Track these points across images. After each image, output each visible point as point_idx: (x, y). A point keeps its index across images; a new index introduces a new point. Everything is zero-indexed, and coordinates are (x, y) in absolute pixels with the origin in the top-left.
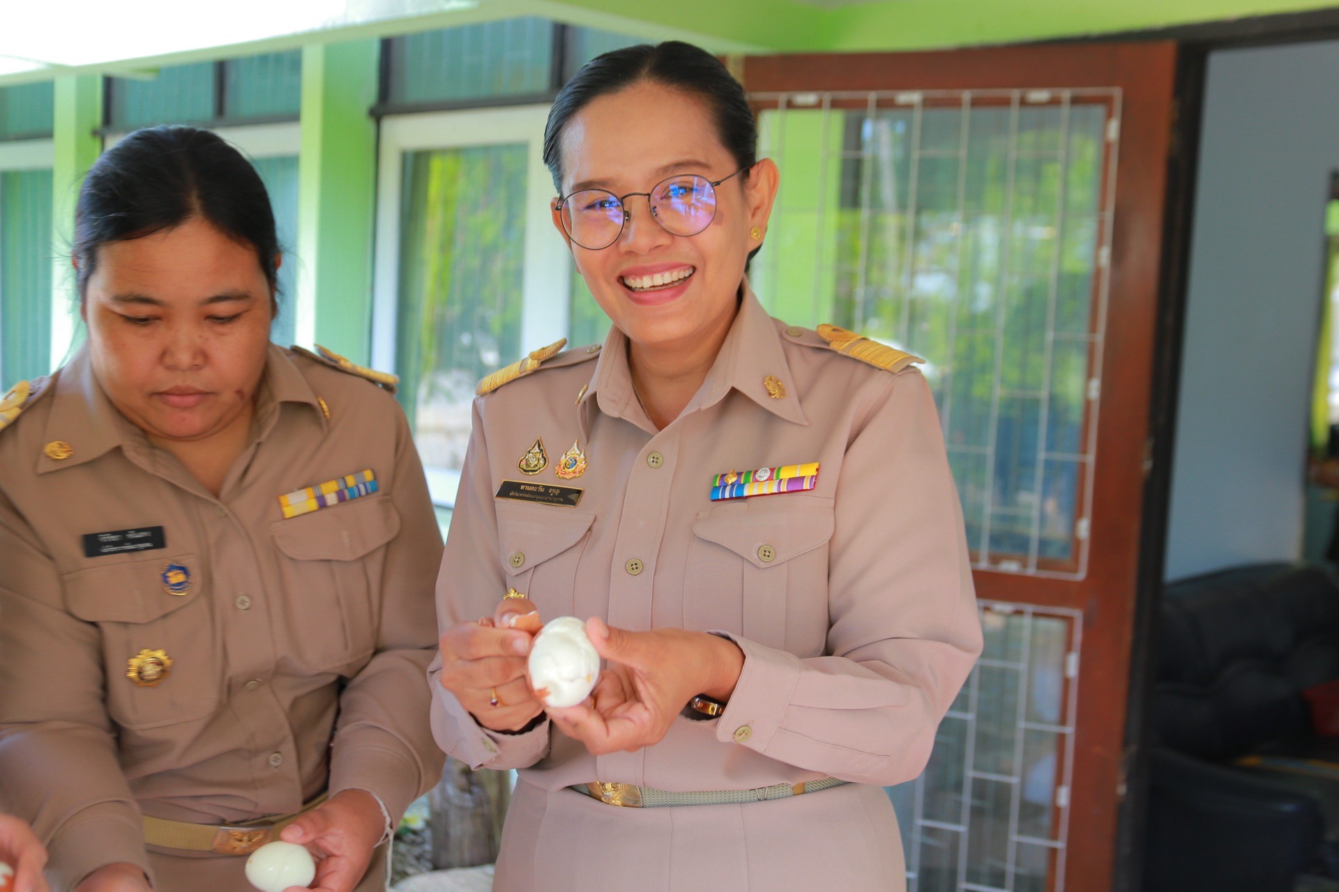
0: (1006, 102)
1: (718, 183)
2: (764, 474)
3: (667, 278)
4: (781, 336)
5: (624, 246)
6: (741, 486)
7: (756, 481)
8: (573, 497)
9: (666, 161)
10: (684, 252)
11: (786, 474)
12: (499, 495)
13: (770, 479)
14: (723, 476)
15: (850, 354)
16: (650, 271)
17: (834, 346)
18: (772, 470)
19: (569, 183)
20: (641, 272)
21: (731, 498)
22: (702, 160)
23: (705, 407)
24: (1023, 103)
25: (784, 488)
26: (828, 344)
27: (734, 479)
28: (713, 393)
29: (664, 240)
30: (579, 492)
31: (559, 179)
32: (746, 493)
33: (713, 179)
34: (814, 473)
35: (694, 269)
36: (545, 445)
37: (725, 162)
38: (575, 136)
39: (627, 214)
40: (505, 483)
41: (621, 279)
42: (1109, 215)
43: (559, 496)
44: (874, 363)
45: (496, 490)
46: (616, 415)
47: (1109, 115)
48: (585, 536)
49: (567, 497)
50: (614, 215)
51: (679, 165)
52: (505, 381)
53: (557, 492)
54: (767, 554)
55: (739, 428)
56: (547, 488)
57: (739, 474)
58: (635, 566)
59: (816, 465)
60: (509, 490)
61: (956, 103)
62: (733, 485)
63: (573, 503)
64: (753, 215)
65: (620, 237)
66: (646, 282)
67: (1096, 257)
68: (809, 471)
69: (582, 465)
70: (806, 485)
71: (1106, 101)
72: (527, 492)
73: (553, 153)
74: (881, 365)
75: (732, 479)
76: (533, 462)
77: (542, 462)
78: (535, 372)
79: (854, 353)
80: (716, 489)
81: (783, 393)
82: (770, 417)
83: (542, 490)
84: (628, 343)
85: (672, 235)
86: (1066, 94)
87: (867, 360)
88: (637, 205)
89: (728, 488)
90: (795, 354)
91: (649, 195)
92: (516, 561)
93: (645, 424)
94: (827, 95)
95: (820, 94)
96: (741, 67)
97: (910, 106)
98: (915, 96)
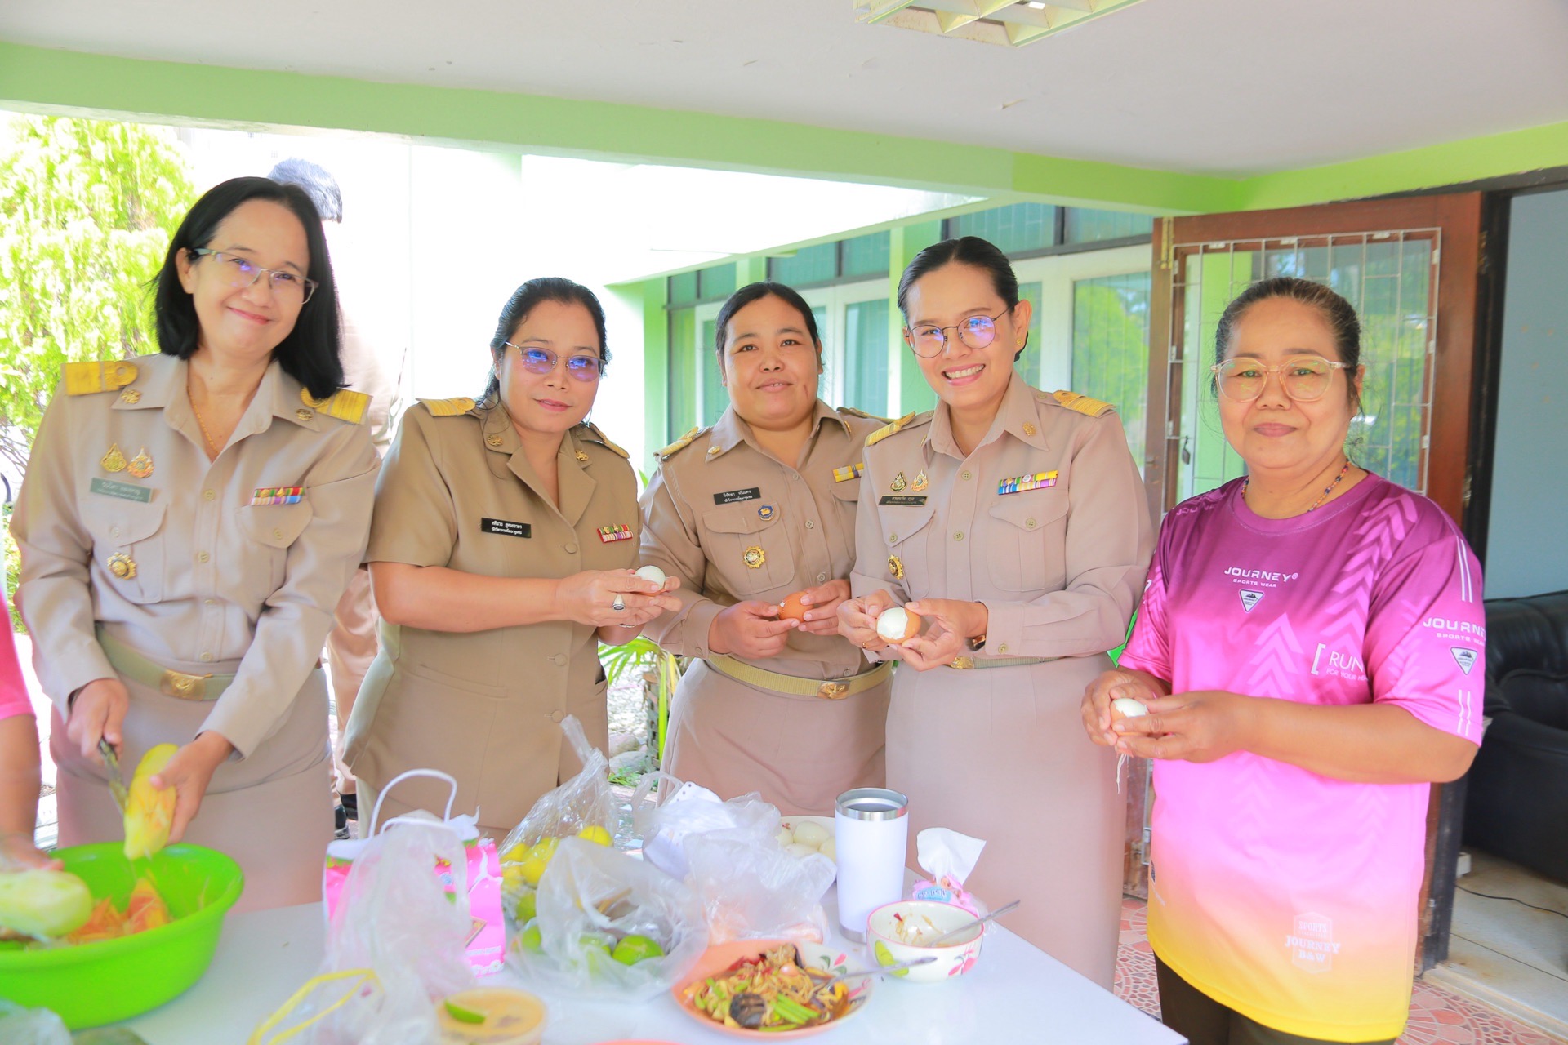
0: (1359, 241)
1: (995, 319)
2: (1027, 479)
3: (969, 372)
4: (1034, 399)
5: (945, 355)
6: (1015, 486)
7: (1023, 482)
8: (921, 501)
9: (965, 309)
10: (978, 357)
11: (1039, 478)
12: (881, 503)
13: (1031, 481)
14: (1005, 480)
15: (1072, 409)
16: (960, 369)
17: (1063, 404)
18: (1032, 476)
19: (913, 321)
20: (954, 370)
21: (1010, 493)
22: (986, 306)
23: (989, 443)
24: (1370, 240)
25: (1038, 486)
26: (1060, 403)
27: (1011, 482)
28: (994, 434)
29: (966, 351)
30: (925, 498)
31: (907, 318)
32: (1018, 490)
33: (993, 315)
34: (1055, 477)
35: (984, 366)
36: (905, 475)
37: (1000, 305)
38: (915, 294)
39: (945, 337)
40: (883, 497)
41: (944, 374)
42: (1435, 318)
43: (914, 501)
44: (1085, 413)
45: (878, 501)
46: (943, 452)
47: (1434, 248)
48: (929, 522)
49: (918, 501)
50: (939, 338)
51: (973, 311)
52: (881, 438)
53: (913, 499)
54: (1031, 523)
55: (1013, 456)
56: (907, 497)
57: (1014, 479)
58: (959, 536)
59: (1056, 472)
60: (886, 500)
61: (1322, 243)
62: (1010, 485)
63: (922, 504)
64: (1018, 331)
65: (942, 350)
66: (958, 374)
67: (1427, 349)
68: (1052, 475)
69: (925, 482)
70: (1051, 484)
71: (1431, 236)
72: (894, 500)
73: (902, 303)
74: (1090, 414)
75: (1010, 482)
76: (899, 485)
77: (903, 484)
78: (899, 432)
79: (1074, 408)
80: (1001, 488)
81: (1034, 433)
82: (1029, 447)
83: (904, 499)
84: (949, 410)
85: (971, 348)
86: (1401, 233)
87: (1081, 411)
88: (951, 333)
89: (1008, 487)
90: (1043, 409)
91: (957, 327)
92: (893, 539)
93: (958, 456)
94: (1232, 243)
95: (1228, 242)
96: (1172, 226)
97: (1290, 246)
98: (1294, 240)
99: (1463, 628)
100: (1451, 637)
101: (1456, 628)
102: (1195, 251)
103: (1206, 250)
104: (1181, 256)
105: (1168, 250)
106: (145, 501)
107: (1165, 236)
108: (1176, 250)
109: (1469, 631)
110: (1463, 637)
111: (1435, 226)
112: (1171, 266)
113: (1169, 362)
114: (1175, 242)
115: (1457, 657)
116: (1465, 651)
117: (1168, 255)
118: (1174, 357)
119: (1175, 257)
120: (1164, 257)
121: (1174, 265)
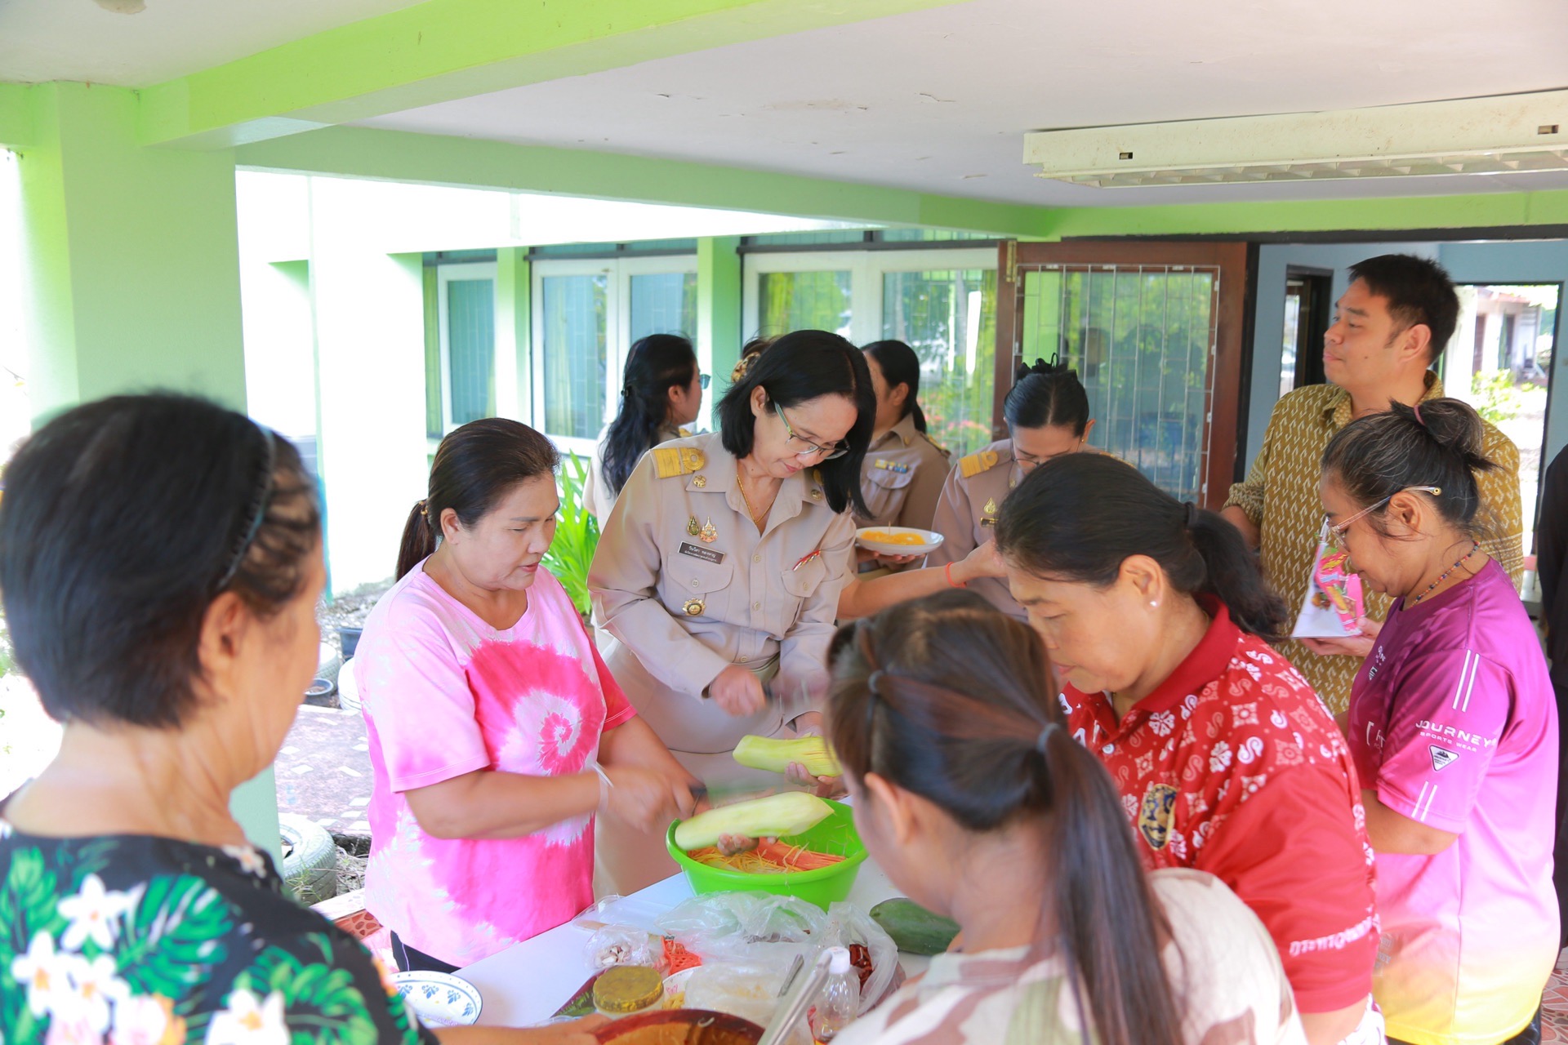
0: (1161, 270)
24: (1170, 271)
42: (1215, 330)
47: (1214, 279)
67: (1210, 349)
71: (1212, 271)
86: (1192, 267)
94: (1065, 266)
95: (1061, 265)
96: (1015, 248)
97: (1111, 271)
98: (1113, 267)
99: (1446, 732)
100: (1434, 736)
101: (1439, 730)
102: (1036, 270)
103: (1044, 269)
104: (1022, 272)
105: (1012, 268)
106: (719, 562)
107: (1009, 256)
108: (1019, 268)
109: (1453, 735)
110: (1445, 739)
111: (1215, 264)
112: (1014, 279)
113: (1014, 355)
114: (1017, 262)
115: (1434, 754)
116: (1442, 751)
117: (1012, 272)
118: (1017, 351)
119: (1018, 274)
120: (1008, 272)
121: (1017, 279)
